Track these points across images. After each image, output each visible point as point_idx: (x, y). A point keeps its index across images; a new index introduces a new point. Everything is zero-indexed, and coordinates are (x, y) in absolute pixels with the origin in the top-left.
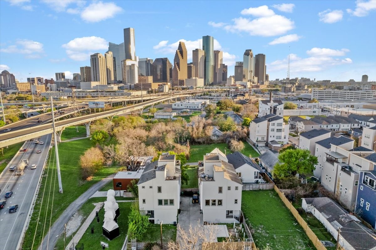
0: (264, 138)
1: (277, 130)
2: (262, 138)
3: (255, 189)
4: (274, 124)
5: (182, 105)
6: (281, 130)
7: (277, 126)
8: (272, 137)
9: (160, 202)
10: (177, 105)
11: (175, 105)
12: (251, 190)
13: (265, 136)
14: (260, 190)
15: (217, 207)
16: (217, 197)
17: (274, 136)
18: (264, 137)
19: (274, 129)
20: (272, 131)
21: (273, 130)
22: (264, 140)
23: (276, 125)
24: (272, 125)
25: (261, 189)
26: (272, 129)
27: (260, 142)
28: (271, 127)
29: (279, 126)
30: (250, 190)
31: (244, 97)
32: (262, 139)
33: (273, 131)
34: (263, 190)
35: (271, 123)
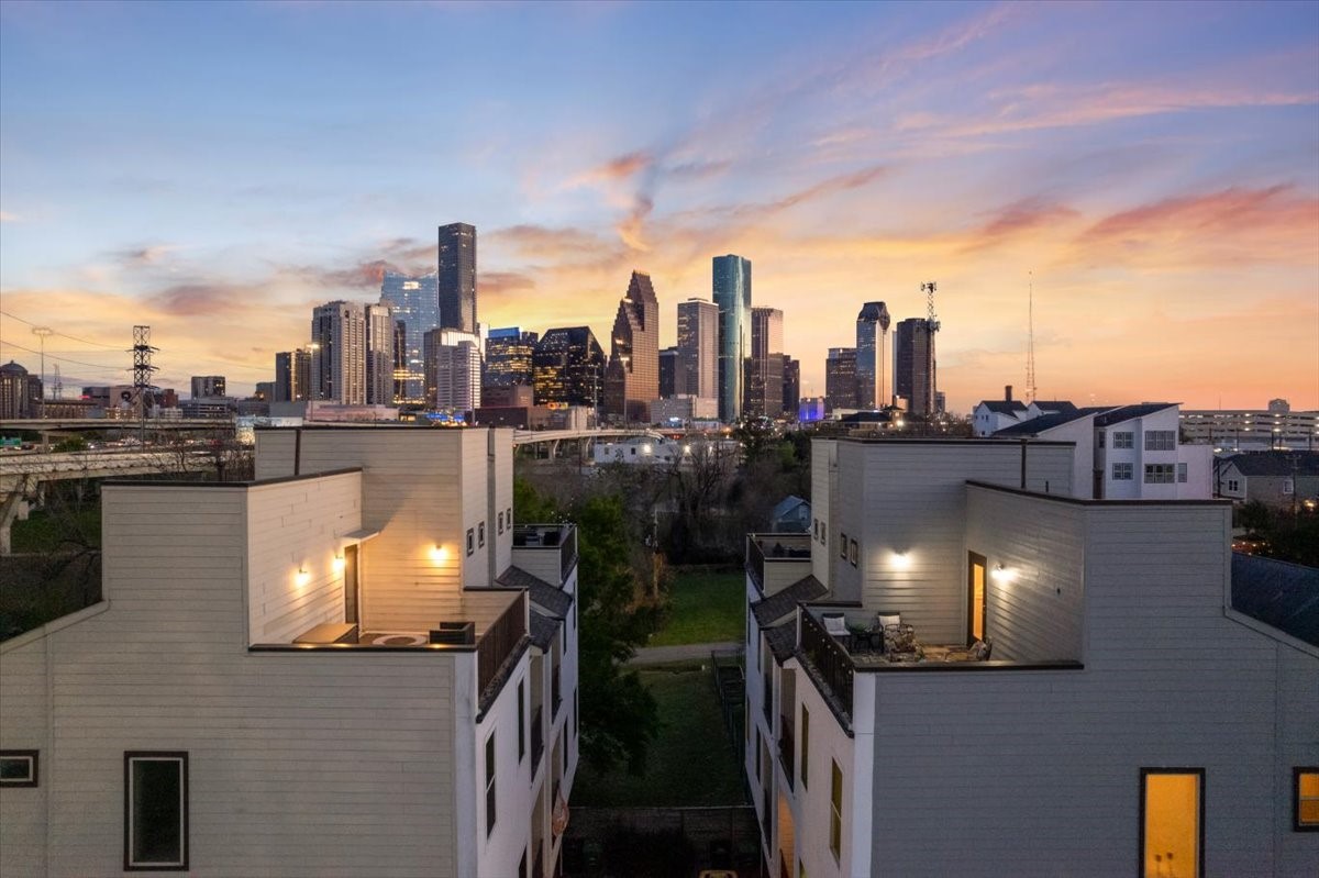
1: (1149, 468)
4: (1130, 435)
5: (634, 451)
6: (1170, 468)
7: (1150, 446)
10: (612, 453)
11: (607, 450)
19: (1129, 466)
20: (1117, 476)
21: (1125, 472)
23: (1139, 440)
24: (1118, 445)
26: (1117, 467)
28: (1114, 455)
29: (1161, 448)
33: (1128, 476)
35: (1111, 431)
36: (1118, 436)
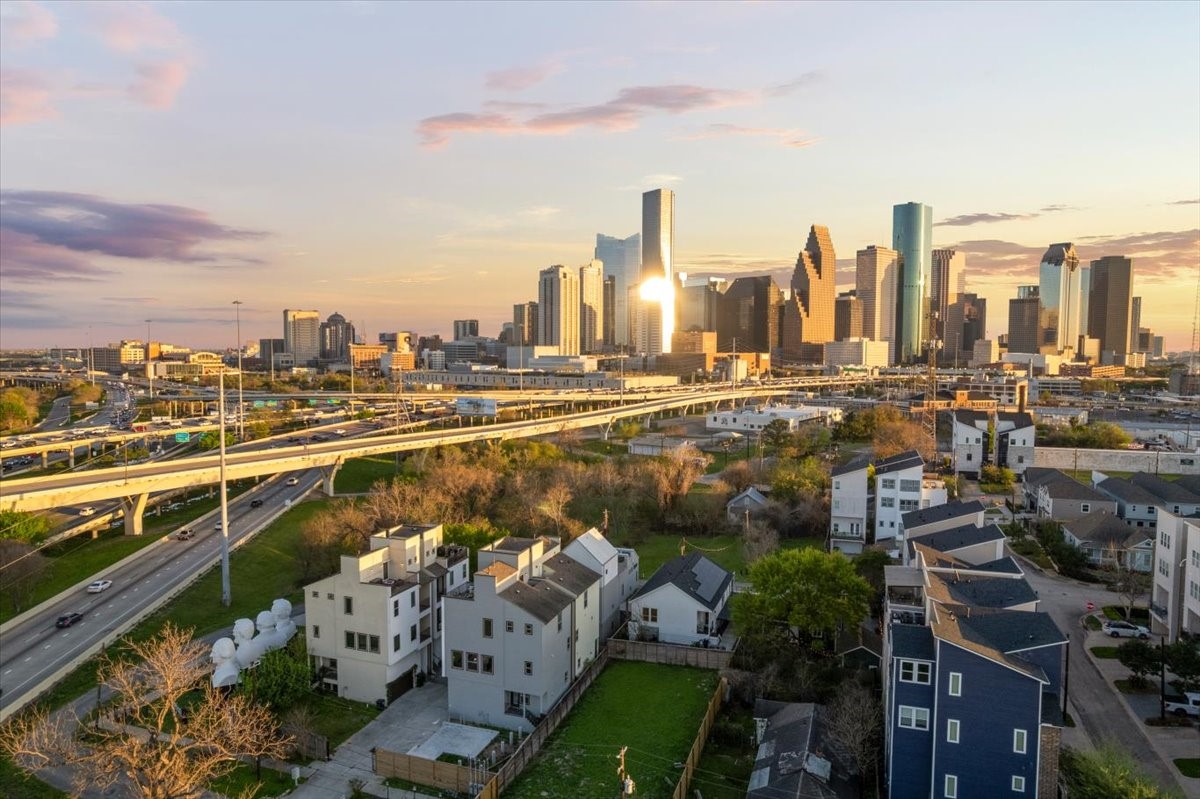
0: (858, 525)
1: (902, 502)
2: (852, 525)
3: (673, 663)
4: (893, 481)
5: (735, 420)
6: (916, 503)
7: (903, 489)
8: (887, 524)
9: (350, 639)
10: (719, 420)
11: (715, 419)
12: (664, 662)
13: (862, 519)
14: (688, 666)
15: (479, 676)
16: (482, 647)
17: (892, 524)
18: (858, 522)
19: (892, 500)
20: (884, 505)
21: (887, 503)
22: (857, 534)
23: (898, 485)
24: (884, 486)
25: (693, 664)
26: (883, 499)
27: (844, 538)
28: (882, 493)
29: (910, 490)
30: (660, 663)
31: (953, 402)
32: (852, 529)
33: (891, 505)
34: (697, 668)
35: (880, 479)
36: (885, 481)
